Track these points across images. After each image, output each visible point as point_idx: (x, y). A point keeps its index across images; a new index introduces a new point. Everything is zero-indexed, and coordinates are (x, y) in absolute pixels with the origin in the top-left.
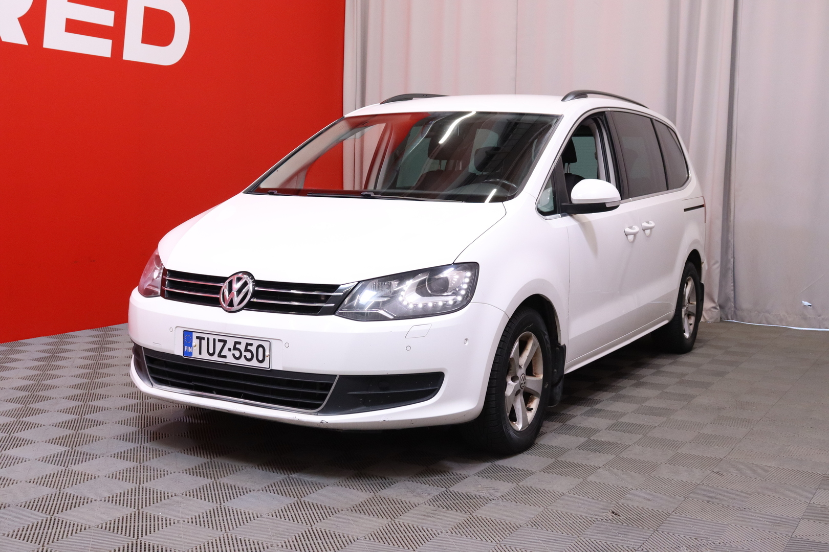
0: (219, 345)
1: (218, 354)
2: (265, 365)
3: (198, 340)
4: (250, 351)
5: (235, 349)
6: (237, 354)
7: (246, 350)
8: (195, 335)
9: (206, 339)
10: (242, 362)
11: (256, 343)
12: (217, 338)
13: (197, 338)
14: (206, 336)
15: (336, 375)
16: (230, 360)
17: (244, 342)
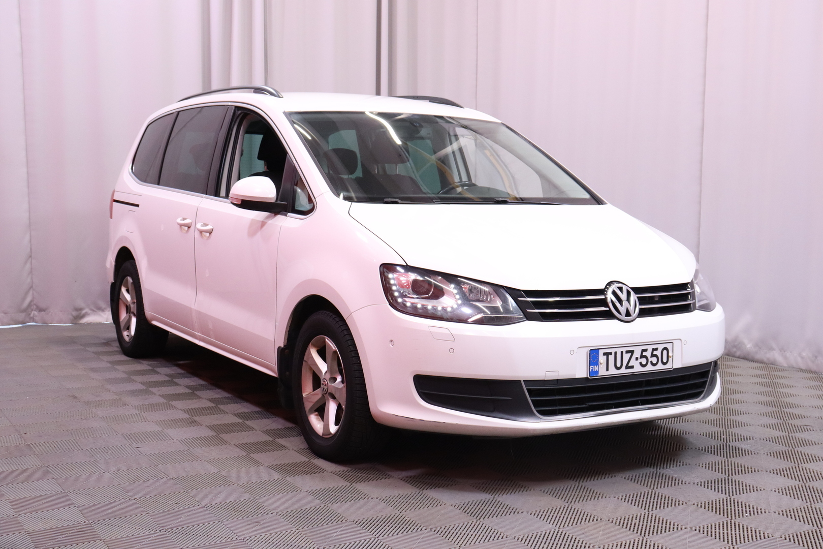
0: (626, 357)
1: (626, 366)
2: (669, 366)
3: (605, 356)
4: (656, 356)
5: (642, 356)
6: (644, 361)
7: (653, 355)
8: (601, 352)
9: (613, 354)
10: (649, 368)
11: (661, 347)
12: (624, 350)
13: (604, 354)
14: (613, 351)
15: (711, 362)
16: (638, 369)
17: (650, 348)
